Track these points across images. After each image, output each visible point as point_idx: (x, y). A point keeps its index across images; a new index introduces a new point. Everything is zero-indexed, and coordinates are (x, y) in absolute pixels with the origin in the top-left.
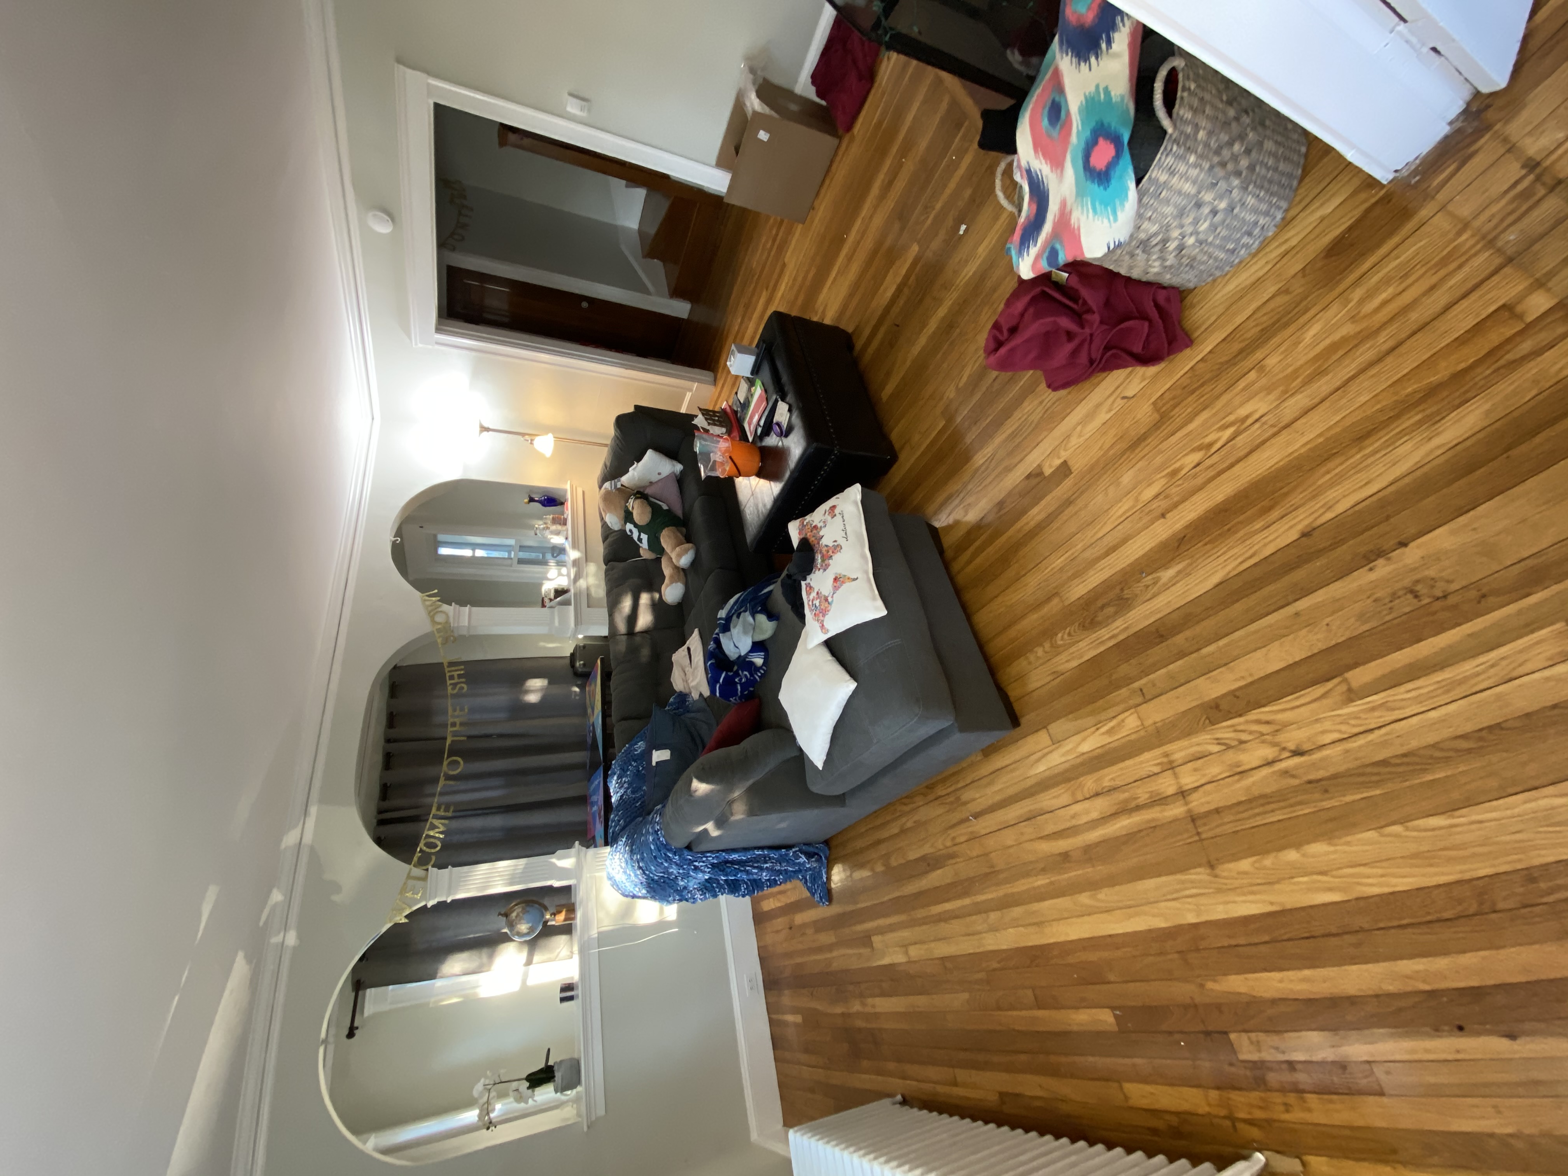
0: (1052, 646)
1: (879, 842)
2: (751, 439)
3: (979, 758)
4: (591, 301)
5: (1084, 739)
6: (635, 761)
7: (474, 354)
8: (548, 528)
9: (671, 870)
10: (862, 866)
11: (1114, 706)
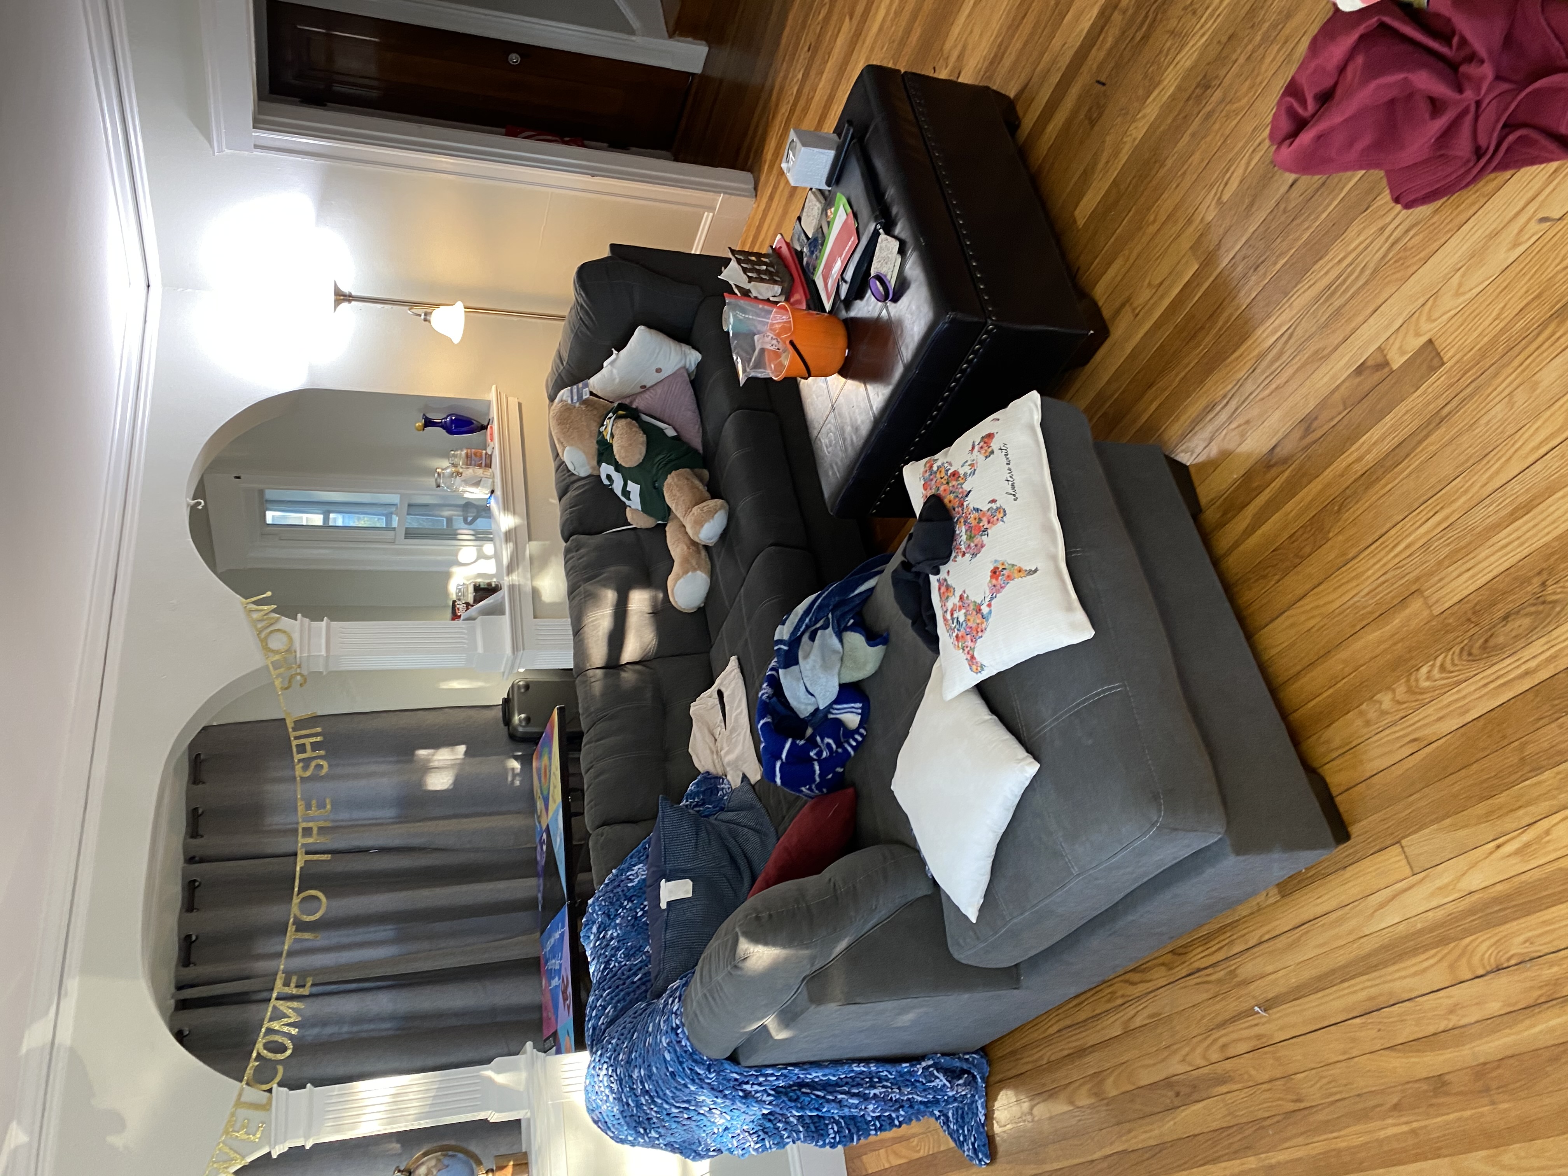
0: (1410, 691)
1: (1082, 1052)
2: (828, 306)
3: (1271, 900)
4: (527, 51)
5: (1473, 865)
6: (630, 900)
7: (320, 162)
8: (459, 474)
9: (701, 1098)
10: (1051, 1094)
11: (1528, 804)
